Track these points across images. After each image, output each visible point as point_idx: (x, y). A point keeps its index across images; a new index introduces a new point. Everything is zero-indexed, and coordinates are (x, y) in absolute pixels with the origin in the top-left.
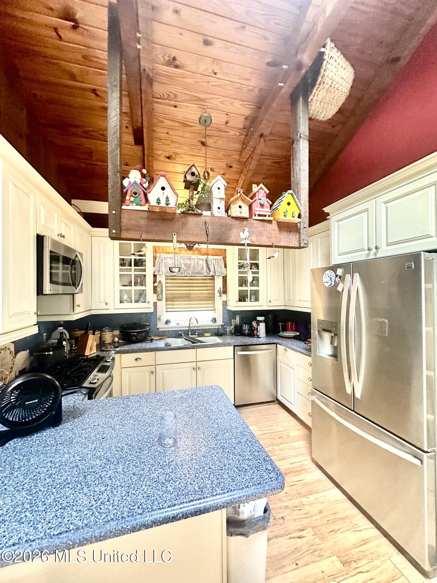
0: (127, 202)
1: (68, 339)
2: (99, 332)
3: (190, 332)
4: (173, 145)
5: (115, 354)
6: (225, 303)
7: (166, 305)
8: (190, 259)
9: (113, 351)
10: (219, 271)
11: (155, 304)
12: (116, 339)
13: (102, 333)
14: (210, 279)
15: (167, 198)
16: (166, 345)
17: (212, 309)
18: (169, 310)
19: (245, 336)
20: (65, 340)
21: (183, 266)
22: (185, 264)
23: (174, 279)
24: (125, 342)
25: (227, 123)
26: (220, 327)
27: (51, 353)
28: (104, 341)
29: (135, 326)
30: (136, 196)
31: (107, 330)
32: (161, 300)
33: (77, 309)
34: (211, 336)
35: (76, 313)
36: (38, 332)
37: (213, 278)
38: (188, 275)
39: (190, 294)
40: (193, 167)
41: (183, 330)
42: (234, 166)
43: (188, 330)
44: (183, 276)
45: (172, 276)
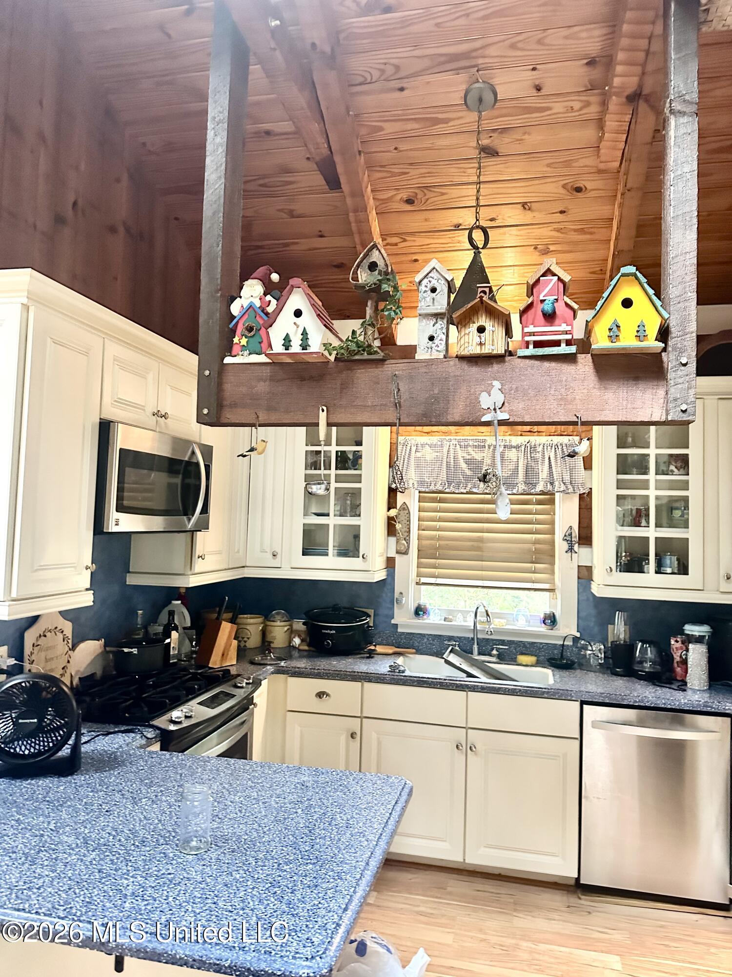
0: (236, 349)
1: (185, 628)
2: (260, 620)
3: (475, 647)
4: (414, 172)
5: (272, 673)
6: (585, 574)
7: (419, 566)
8: (481, 447)
9: (268, 667)
10: (567, 478)
11: (390, 563)
12: (297, 641)
13: (269, 623)
14: (539, 503)
15: (305, 333)
16: (394, 668)
17: (547, 586)
18: (423, 580)
19: (641, 678)
20: (176, 628)
21: (464, 466)
22: (467, 462)
23: (441, 501)
24: (312, 649)
25: (538, 88)
26: (569, 643)
27: (135, 651)
28: (271, 642)
29: (336, 612)
30: (252, 333)
31: (278, 617)
32: (406, 553)
33: (199, 565)
34: (538, 664)
35: (197, 570)
36: (92, 604)
37: (548, 498)
38: (475, 490)
39: (481, 540)
40: (374, 250)
41: (460, 638)
42: (589, 185)
43: (473, 639)
44: (462, 493)
45: (433, 492)
